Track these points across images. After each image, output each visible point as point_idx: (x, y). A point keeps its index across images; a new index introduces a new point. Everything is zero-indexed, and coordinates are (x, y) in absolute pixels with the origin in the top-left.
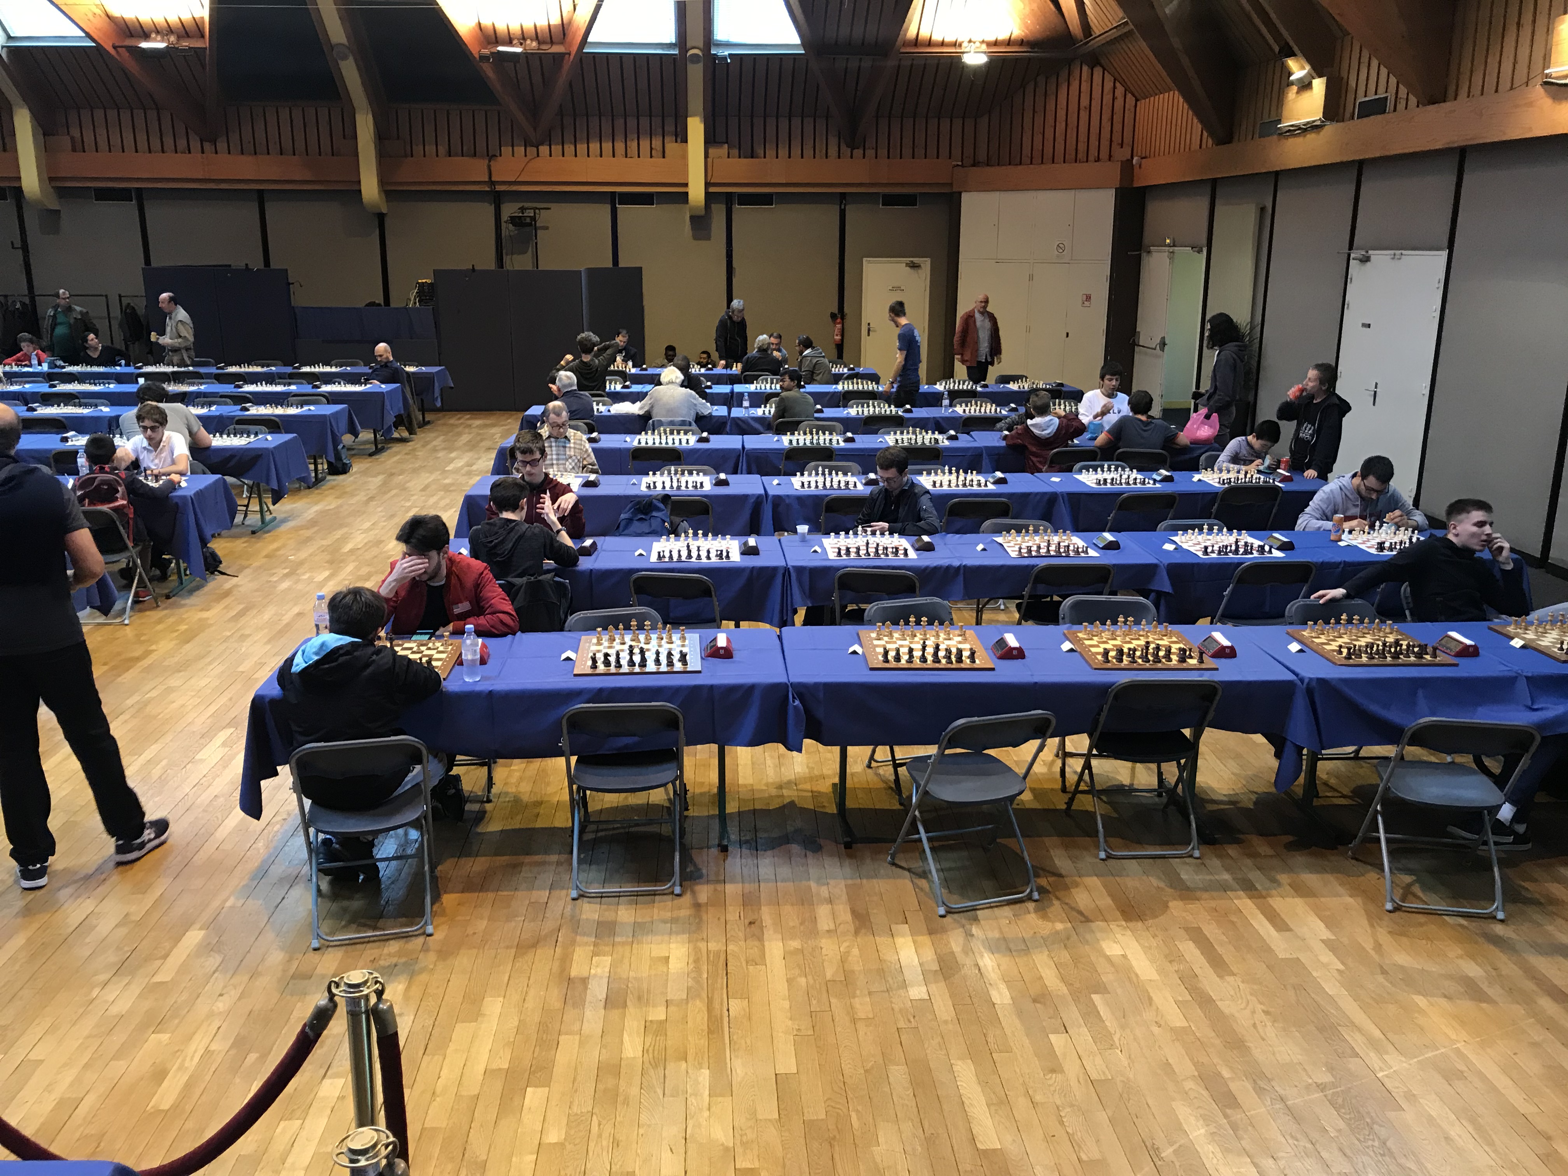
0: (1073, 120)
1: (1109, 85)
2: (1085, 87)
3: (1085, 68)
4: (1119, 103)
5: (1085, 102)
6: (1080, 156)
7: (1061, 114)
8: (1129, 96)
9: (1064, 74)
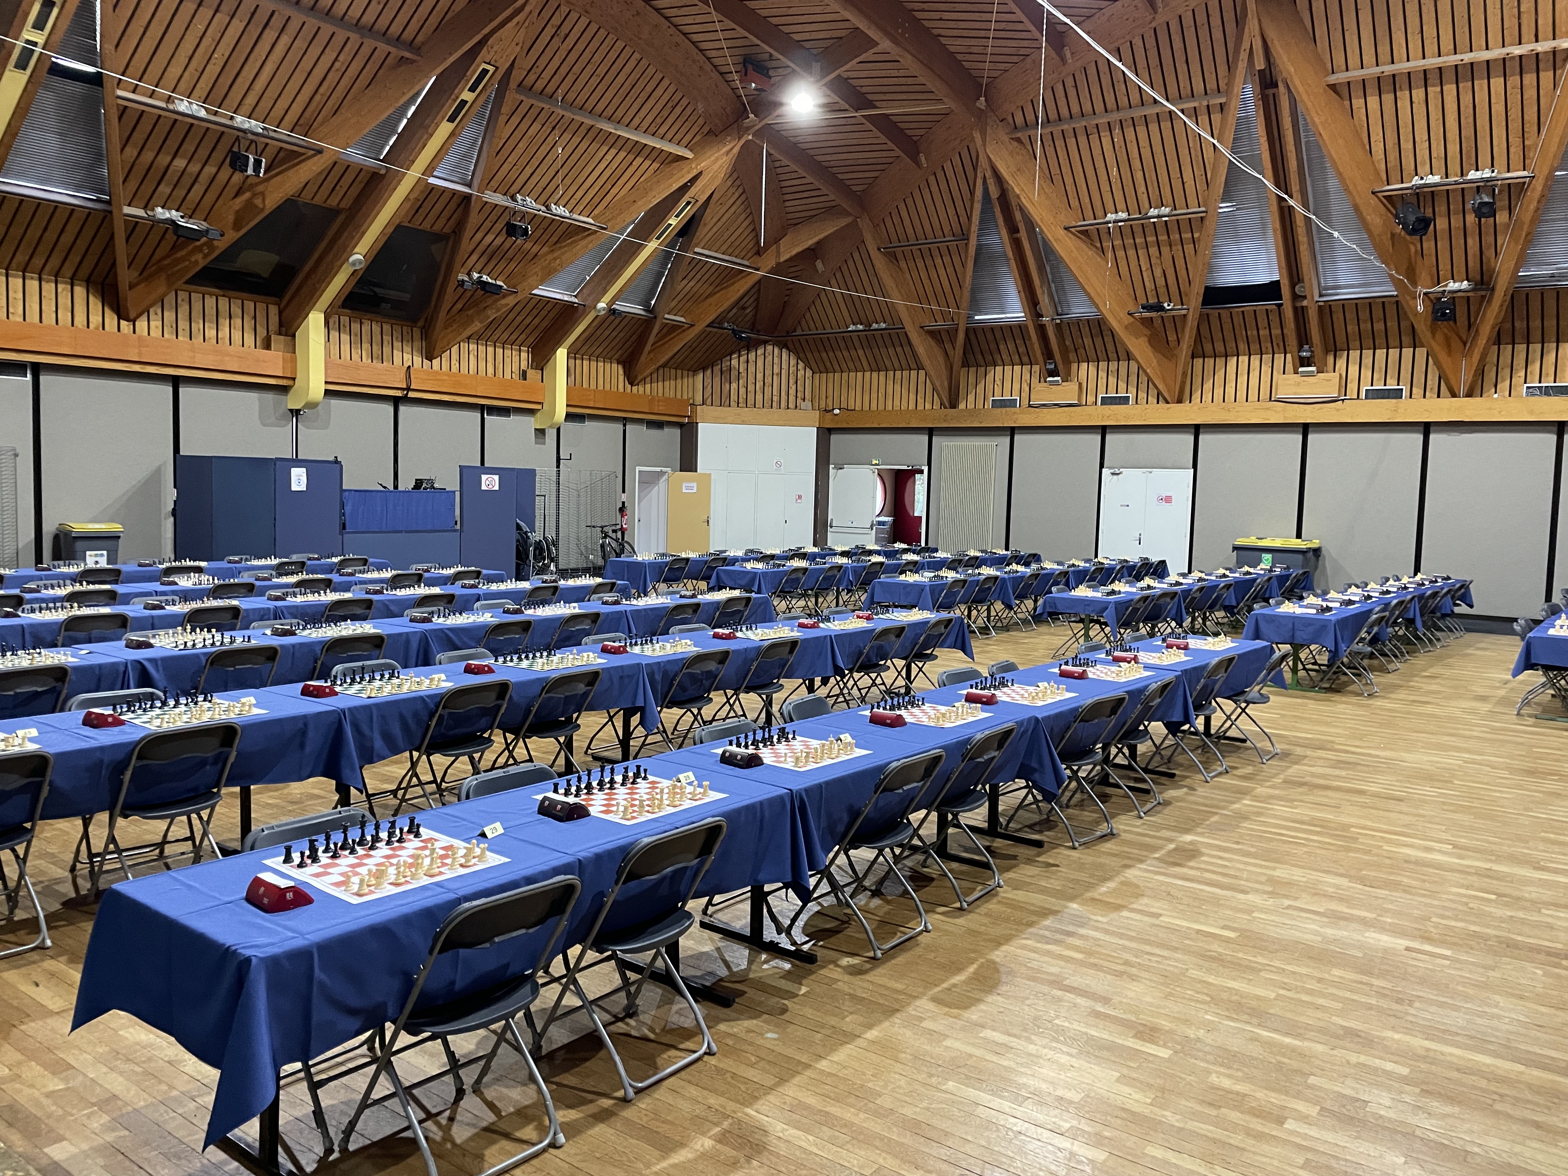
0: (768, 380)
1: (793, 362)
2: (776, 360)
3: (776, 350)
4: (801, 373)
5: (776, 370)
6: (774, 404)
7: (760, 376)
8: (808, 370)
9: (760, 351)
